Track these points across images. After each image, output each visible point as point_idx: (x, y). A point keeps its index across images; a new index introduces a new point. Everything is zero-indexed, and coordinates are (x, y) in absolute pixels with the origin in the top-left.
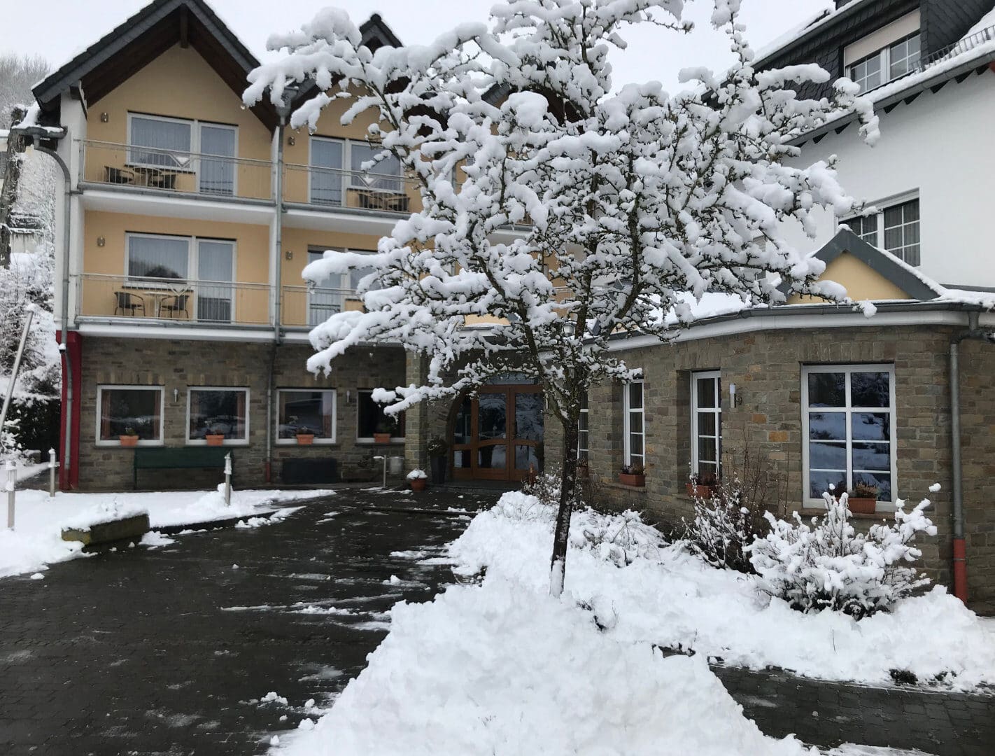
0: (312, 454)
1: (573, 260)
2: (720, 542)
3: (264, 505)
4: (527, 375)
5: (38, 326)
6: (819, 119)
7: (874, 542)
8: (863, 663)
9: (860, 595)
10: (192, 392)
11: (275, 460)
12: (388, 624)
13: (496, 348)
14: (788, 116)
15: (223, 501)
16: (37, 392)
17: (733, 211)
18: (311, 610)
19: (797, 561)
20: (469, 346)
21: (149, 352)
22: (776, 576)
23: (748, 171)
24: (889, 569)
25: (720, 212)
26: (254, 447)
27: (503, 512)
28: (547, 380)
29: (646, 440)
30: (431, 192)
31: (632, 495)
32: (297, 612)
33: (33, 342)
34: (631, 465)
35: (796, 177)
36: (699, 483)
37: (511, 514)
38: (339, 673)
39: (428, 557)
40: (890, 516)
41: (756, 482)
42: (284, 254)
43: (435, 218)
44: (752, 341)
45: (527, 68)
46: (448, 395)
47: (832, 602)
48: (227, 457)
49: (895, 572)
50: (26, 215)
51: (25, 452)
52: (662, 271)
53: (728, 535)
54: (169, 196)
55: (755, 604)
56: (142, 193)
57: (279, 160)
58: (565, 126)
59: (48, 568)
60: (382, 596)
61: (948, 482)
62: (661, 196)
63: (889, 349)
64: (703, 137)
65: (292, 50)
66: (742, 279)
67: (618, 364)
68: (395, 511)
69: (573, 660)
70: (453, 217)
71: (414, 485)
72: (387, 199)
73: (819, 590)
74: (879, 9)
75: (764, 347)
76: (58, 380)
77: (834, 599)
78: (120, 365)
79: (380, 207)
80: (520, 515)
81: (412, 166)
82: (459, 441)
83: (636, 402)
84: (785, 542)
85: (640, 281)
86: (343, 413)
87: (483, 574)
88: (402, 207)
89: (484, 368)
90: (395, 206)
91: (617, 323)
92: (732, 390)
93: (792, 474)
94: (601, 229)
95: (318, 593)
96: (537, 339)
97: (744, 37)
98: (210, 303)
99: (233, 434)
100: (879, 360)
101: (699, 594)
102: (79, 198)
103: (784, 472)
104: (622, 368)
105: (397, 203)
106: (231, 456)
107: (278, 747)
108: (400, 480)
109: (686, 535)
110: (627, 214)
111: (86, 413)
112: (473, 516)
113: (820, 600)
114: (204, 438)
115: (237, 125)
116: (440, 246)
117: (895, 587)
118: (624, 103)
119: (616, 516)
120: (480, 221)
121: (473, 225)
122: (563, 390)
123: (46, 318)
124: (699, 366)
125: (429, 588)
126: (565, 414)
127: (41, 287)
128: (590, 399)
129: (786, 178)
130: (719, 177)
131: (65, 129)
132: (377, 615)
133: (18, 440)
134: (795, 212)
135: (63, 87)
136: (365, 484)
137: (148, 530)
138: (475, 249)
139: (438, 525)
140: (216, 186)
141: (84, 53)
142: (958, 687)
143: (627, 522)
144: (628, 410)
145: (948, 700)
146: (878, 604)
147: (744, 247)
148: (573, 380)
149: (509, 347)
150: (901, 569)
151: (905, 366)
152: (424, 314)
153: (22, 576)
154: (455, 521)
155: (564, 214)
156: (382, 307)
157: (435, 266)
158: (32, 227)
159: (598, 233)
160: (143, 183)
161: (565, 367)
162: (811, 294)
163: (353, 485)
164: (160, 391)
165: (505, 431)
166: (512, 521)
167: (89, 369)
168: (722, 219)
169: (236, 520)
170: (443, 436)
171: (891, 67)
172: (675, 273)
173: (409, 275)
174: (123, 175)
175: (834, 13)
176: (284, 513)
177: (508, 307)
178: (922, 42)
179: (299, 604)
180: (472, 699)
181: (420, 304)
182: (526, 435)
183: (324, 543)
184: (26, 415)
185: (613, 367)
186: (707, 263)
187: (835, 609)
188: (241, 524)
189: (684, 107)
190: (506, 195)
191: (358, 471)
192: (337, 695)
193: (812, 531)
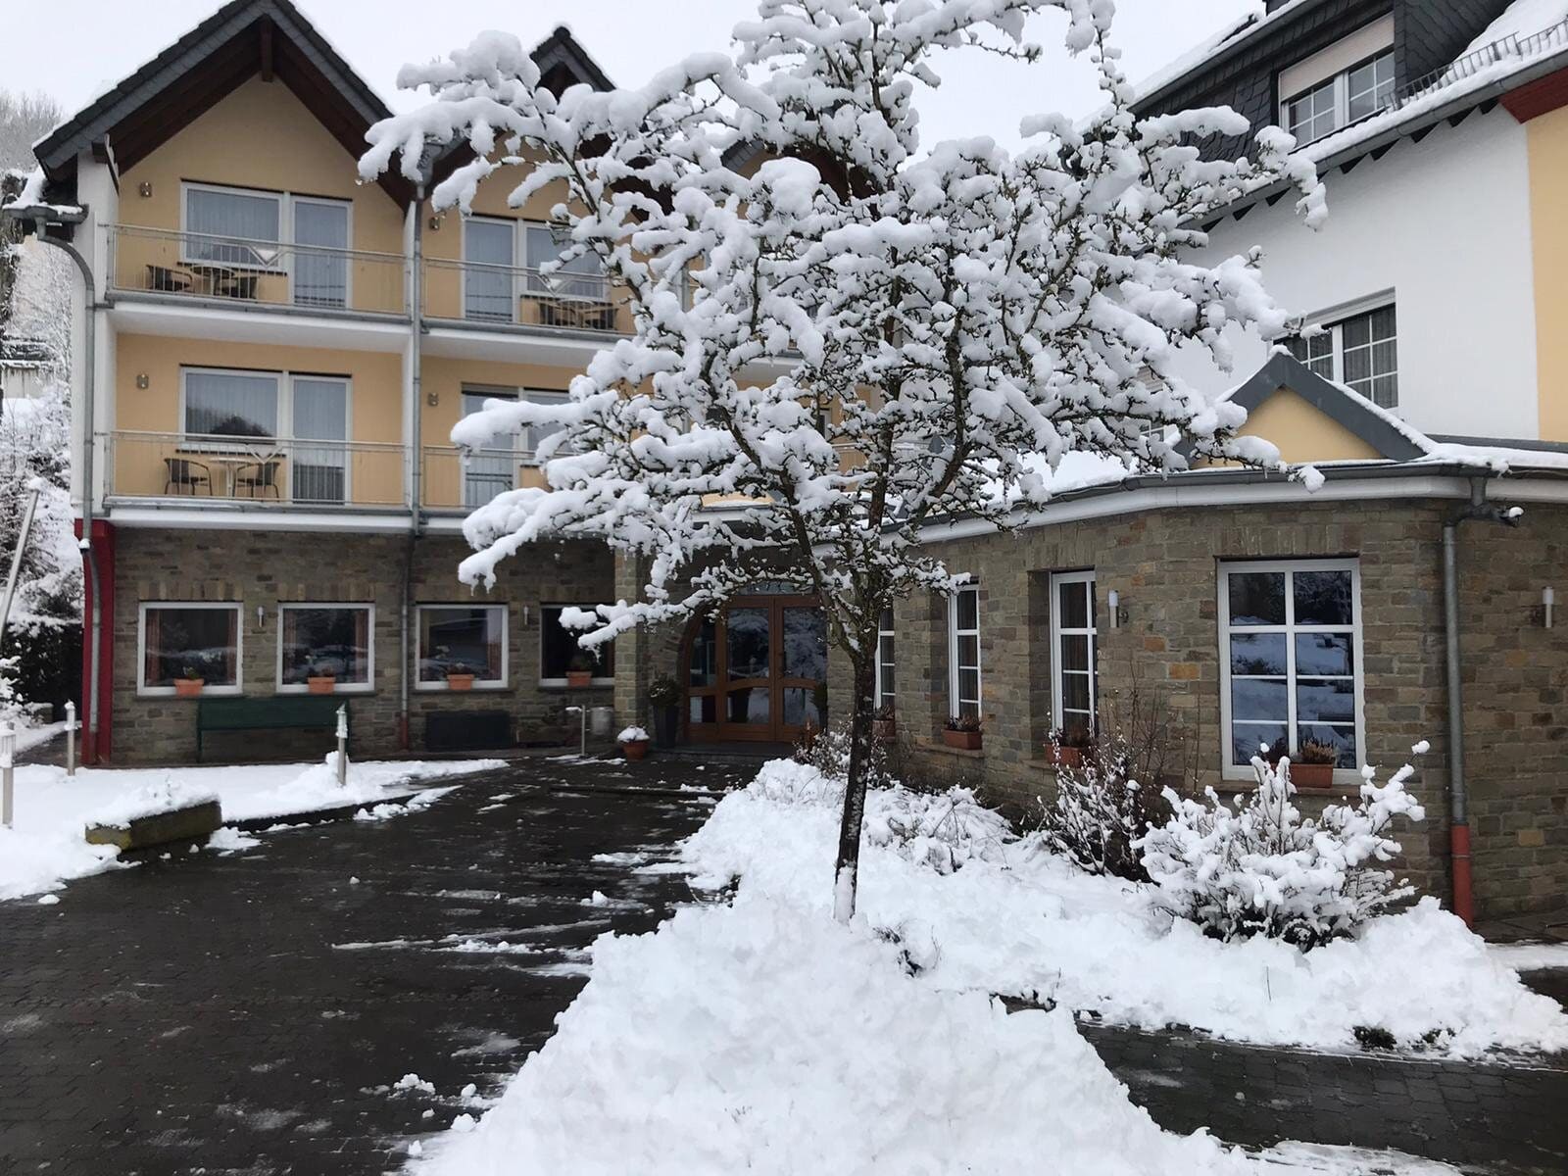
0: (471, 704)
1: (863, 409)
2: (1097, 835)
3: (398, 784)
4: (796, 585)
5: (48, 511)
6: (1235, 190)
7: (1329, 832)
8: (1313, 1017)
9: (1309, 913)
10: (285, 611)
11: (415, 715)
12: (588, 967)
13: (748, 544)
14: (1187, 186)
15: (335, 779)
16: (46, 613)
17: (1104, 334)
18: (470, 946)
19: (1213, 862)
20: (708, 542)
21: (218, 551)
22: (1180, 886)
23: (1129, 270)
24: (1353, 873)
25: (1085, 336)
26: (382, 695)
27: (764, 790)
28: (827, 592)
29: (983, 679)
30: (647, 308)
31: (962, 763)
32: (448, 949)
33: (39, 537)
34: (961, 717)
35: (1201, 280)
36: (1063, 743)
37: (778, 793)
38: (514, 1043)
39: (650, 863)
40: (1353, 792)
41: (1150, 741)
42: (426, 400)
43: (653, 347)
44: (1143, 526)
45: (790, 116)
46: (677, 616)
47: (1266, 924)
48: (341, 712)
49: (1362, 877)
50: (26, 340)
51: (26, 706)
52: (998, 426)
53: (1107, 822)
54: (246, 310)
55: (1149, 929)
56: (205, 306)
57: (416, 253)
58: (850, 205)
59: (64, 886)
60: (580, 923)
61: (1442, 738)
62: (994, 313)
63: (1351, 535)
64: (1057, 221)
65: (436, 89)
66: (1122, 436)
67: (934, 566)
68: (600, 791)
69: (868, 1020)
70: (679, 346)
71: (628, 751)
72: (583, 311)
73: (1247, 907)
74: (1331, 13)
75: (1159, 534)
76: (78, 594)
77: (1269, 920)
78: (174, 570)
79: (572, 323)
80: (791, 795)
81: (618, 268)
82: (698, 681)
83: (967, 621)
84: (1195, 834)
85: (966, 440)
86: (518, 641)
87: (734, 887)
88: (606, 323)
89: (730, 575)
90: (595, 321)
91: (933, 504)
92: (1113, 600)
93: (1205, 728)
94: (905, 363)
95: (482, 920)
96: (810, 530)
97: (1119, 68)
98: (312, 473)
99: (348, 674)
100: (1336, 552)
101: (1064, 915)
102: (108, 314)
103: (1192, 726)
104: (940, 572)
105: (598, 317)
106: (347, 710)
107: (420, 1158)
108: (607, 743)
109: (1045, 823)
110: (944, 339)
111: (122, 645)
112: (719, 798)
113: (1248, 922)
114: (306, 682)
115: (350, 200)
116: (660, 391)
117: (1362, 900)
118: (938, 170)
119: (938, 795)
120: (722, 352)
121: (710, 357)
122: (850, 606)
123: (58, 498)
124: (1061, 565)
125: (651, 910)
126: (854, 643)
127: (51, 451)
128: (896, 616)
129: (1185, 281)
130: (1081, 284)
131: (85, 208)
132: (572, 953)
133: (16, 688)
134: (1199, 333)
135: (82, 143)
136: (553, 750)
137: (219, 825)
138: (715, 395)
139: (667, 811)
140: (319, 293)
141: (113, 92)
142: (1458, 1052)
143: (954, 804)
144: (955, 633)
145: (1442, 1071)
146: (1337, 926)
147: (1123, 385)
148: (866, 591)
149: (769, 541)
150: (1370, 872)
151: (1374, 560)
152: (637, 494)
153: (25, 899)
154: (691, 805)
155: (850, 339)
156: (574, 484)
157: (655, 420)
158: (35, 357)
159: (901, 368)
160: (206, 291)
161: (854, 571)
162: (1226, 458)
163: (536, 752)
164: (235, 611)
165: (768, 665)
166: (780, 805)
167: (126, 577)
168: (1088, 345)
169: (356, 808)
170: (672, 674)
171: (1350, 103)
172: (1019, 427)
173: (613, 434)
174: (175, 278)
175: (1264, 20)
176: (429, 796)
177: (765, 482)
178: (1397, 63)
179: (452, 937)
180: (716, 1082)
181: (631, 479)
182: (800, 669)
183: (490, 843)
184: (29, 650)
185: (927, 571)
186: (1067, 412)
187: (1270, 935)
188: (363, 814)
189: (1029, 174)
190: (760, 314)
191: (542, 730)
192: (511, 1078)
193: (1235, 815)
